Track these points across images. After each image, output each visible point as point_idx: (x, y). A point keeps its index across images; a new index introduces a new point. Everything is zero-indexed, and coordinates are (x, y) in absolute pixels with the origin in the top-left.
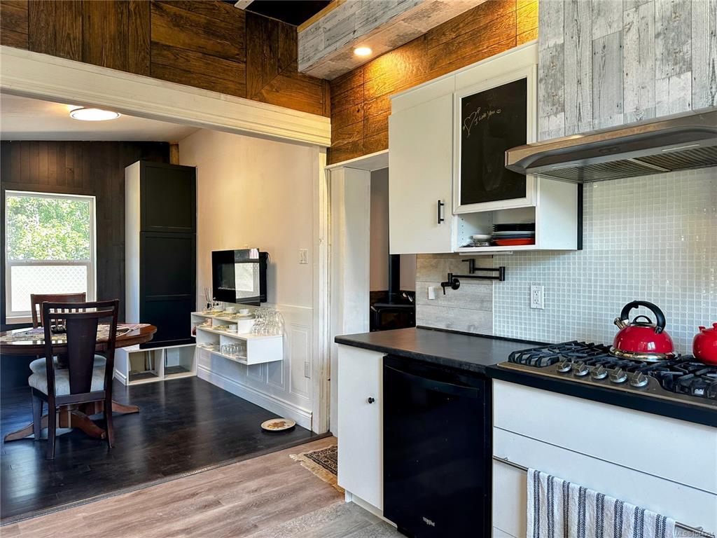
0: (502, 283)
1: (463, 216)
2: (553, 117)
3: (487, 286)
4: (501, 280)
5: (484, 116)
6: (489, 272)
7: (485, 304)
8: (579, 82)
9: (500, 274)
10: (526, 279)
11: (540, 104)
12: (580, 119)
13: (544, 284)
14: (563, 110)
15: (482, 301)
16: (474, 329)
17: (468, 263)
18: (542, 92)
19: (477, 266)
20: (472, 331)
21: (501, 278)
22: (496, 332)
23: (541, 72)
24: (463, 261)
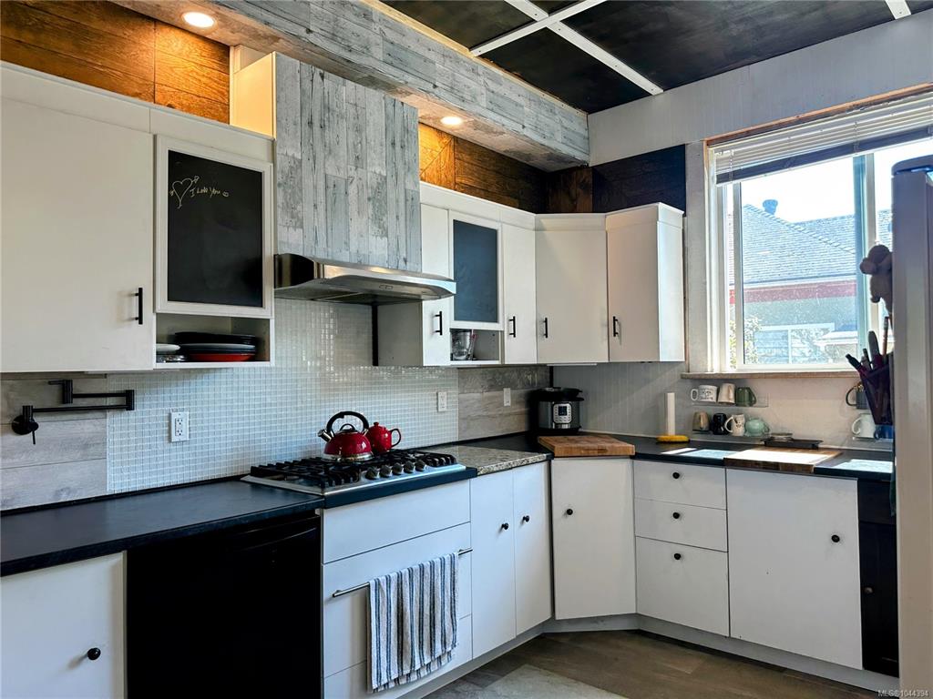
0: (126, 413)
2: (291, 229)
3: (96, 422)
4: (125, 410)
5: (205, 190)
7: (92, 450)
8: (315, 206)
9: (129, 401)
10: (163, 405)
11: (279, 210)
12: (316, 242)
13: (189, 410)
14: (302, 227)
15: (86, 446)
16: (68, 494)
18: (280, 200)
19: (75, 391)
20: (64, 498)
21: (129, 406)
22: (113, 488)
23: (279, 176)
24: (48, 383)
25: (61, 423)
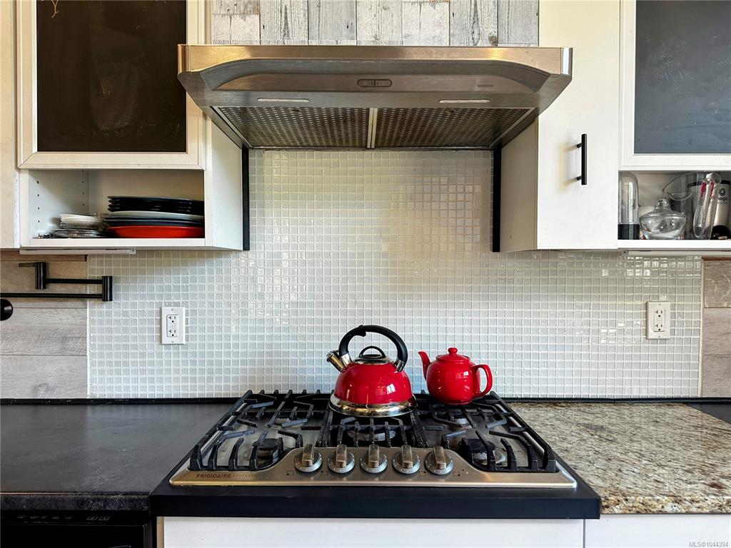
0: (106, 304)
1: (41, 175)
3: (75, 312)
4: (104, 300)
6: (79, 286)
9: (105, 290)
10: (152, 297)
13: (186, 304)
16: (47, 391)
17: (33, 270)
19: (52, 276)
20: (42, 395)
21: (105, 296)
22: (93, 392)
24: (21, 265)
25: (39, 310)
